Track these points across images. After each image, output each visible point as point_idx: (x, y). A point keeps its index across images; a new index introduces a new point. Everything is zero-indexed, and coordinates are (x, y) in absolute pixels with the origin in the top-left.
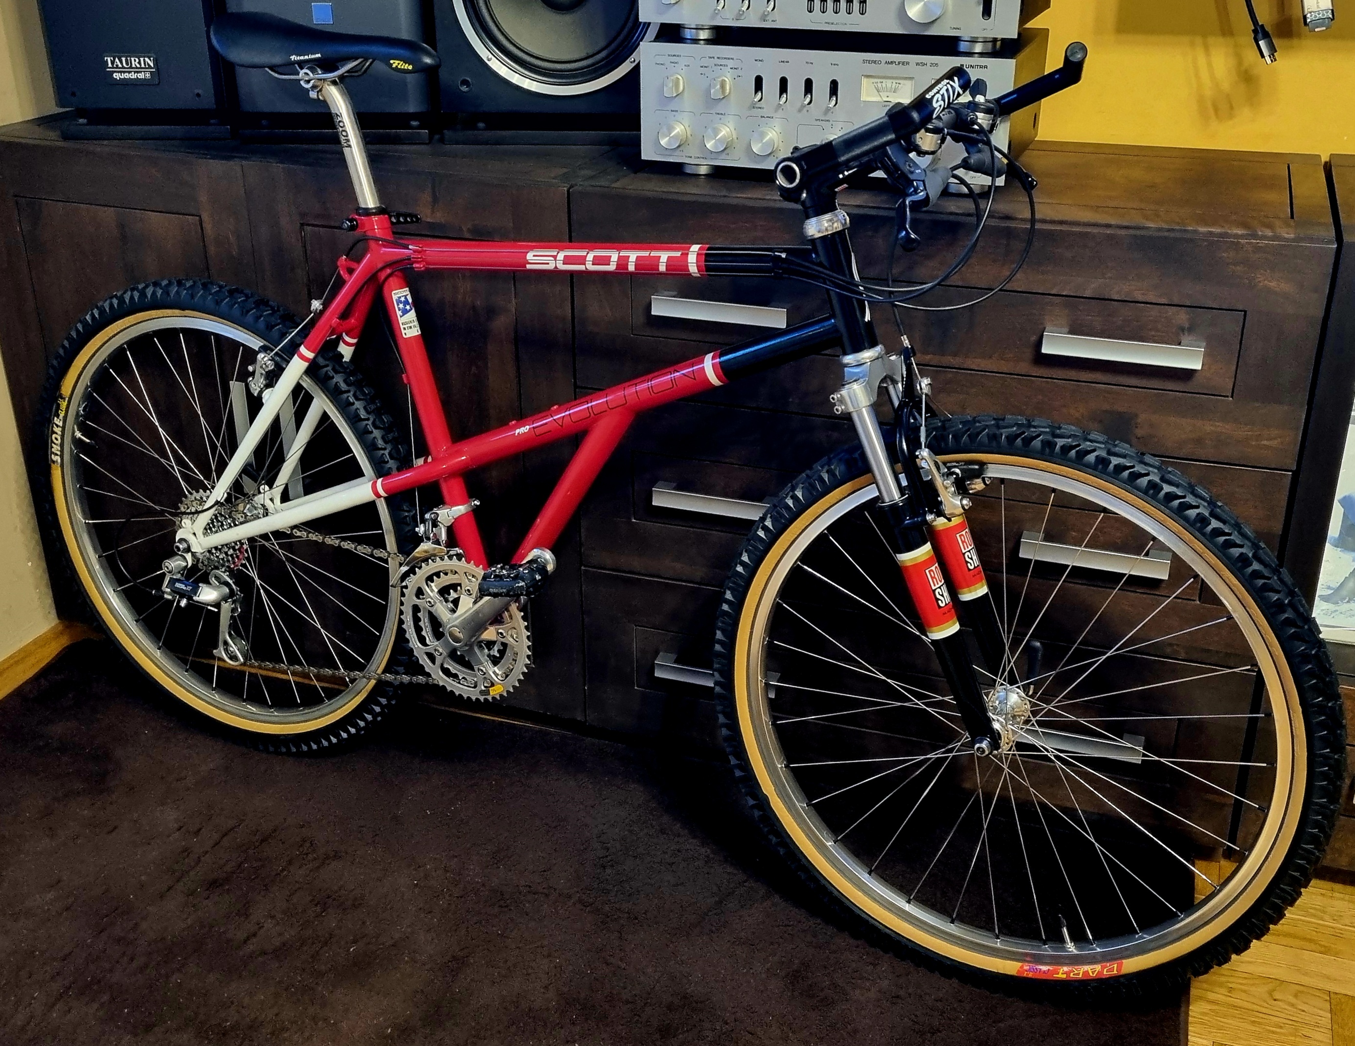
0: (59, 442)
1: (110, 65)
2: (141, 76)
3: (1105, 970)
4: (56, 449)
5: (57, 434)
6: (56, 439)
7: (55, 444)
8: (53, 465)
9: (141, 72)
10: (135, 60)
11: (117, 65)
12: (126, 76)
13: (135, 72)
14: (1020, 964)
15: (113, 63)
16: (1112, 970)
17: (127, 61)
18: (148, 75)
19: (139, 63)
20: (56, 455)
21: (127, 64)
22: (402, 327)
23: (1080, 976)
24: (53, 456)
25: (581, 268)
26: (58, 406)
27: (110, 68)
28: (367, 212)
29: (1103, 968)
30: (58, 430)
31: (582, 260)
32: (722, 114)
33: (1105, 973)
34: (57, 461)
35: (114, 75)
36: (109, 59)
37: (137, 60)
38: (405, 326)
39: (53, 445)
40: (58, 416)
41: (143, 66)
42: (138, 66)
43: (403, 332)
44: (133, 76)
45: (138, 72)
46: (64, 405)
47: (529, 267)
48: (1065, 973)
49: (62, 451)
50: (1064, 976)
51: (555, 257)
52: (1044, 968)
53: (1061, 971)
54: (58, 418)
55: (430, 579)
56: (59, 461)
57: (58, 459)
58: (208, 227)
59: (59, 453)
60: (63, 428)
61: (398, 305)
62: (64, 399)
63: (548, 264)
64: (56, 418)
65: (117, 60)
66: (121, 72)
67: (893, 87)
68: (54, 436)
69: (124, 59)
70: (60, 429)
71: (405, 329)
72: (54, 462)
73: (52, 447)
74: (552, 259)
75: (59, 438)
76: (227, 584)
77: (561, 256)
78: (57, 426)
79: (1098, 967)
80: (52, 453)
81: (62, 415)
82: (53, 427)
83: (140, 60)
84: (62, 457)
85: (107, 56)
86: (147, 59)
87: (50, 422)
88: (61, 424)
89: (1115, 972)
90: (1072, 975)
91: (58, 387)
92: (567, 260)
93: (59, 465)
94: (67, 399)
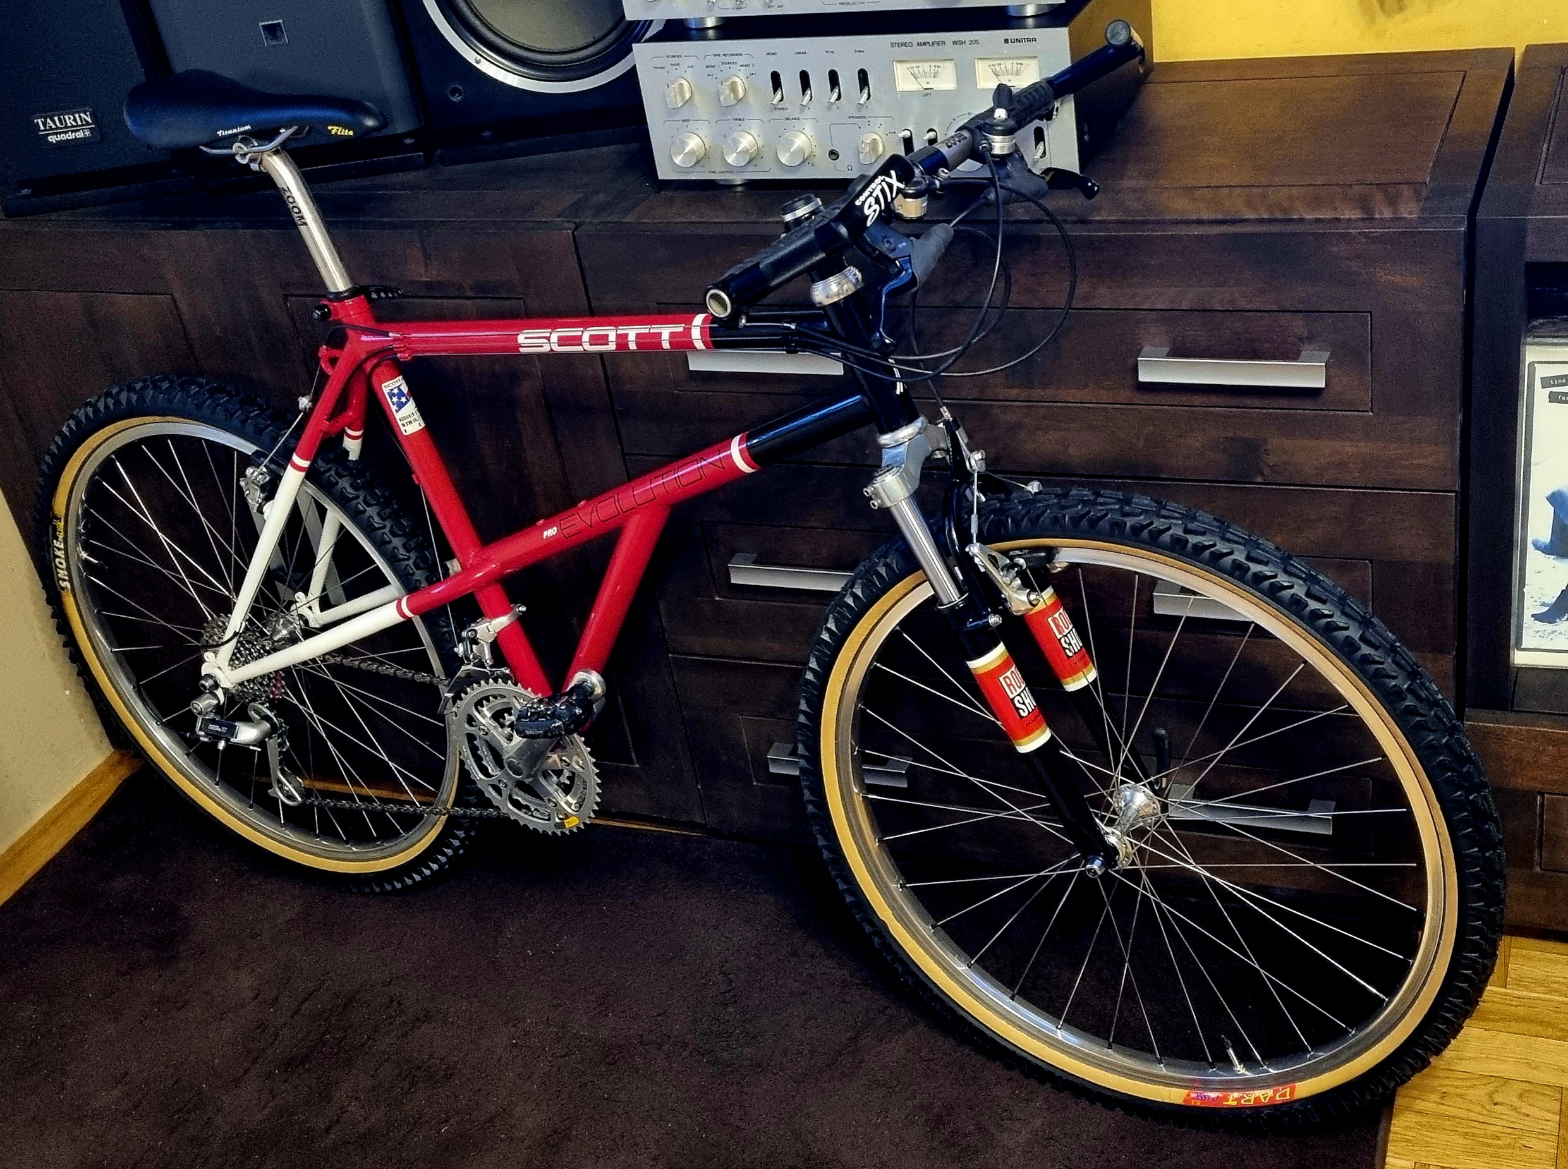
0: (64, 566)
1: (42, 128)
2: (80, 135)
3: (1277, 1095)
4: (62, 574)
5: (59, 557)
6: (61, 563)
7: (60, 568)
9: (79, 130)
10: (69, 118)
11: (50, 127)
12: (63, 137)
13: (72, 132)
14: (1188, 1091)
15: (44, 124)
16: (1284, 1095)
17: (60, 119)
18: (87, 133)
19: (75, 120)
20: (65, 580)
21: (61, 123)
22: (400, 423)
23: (1252, 1103)
24: (61, 582)
25: (579, 349)
26: (55, 528)
27: (43, 131)
28: (338, 297)
29: (1275, 1092)
30: (60, 553)
31: (577, 340)
32: (740, 120)
33: (1278, 1099)
34: (66, 588)
35: (49, 138)
36: (39, 121)
37: (72, 117)
38: (404, 422)
39: (58, 570)
40: (57, 538)
41: (80, 123)
42: (74, 124)
43: (403, 429)
44: (71, 136)
45: (75, 131)
46: (61, 525)
47: (522, 350)
48: (1236, 1099)
49: (70, 575)
50: (1235, 1103)
51: (548, 338)
52: (1213, 1095)
53: (1231, 1098)
54: (57, 540)
55: (479, 704)
56: (69, 586)
57: (67, 584)
58: (183, 306)
59: (67, 578)
60: (66, 550)
61: (391, 399)
62: (60, 519)
63: (542, 346)
64: (55, 541)
65: (48, 120)
66: (56, 134)
67: (932, 71)
68: (57, 560)
69: (56, 119)
70: (63, 552)
71: (404, 425)
72: (63, 589)
73: (58, 573)
74: (545, 341)
75: (63, 561)
76: (266, 718)
77: (554, 337)
78: (59, 549)
79: (1270, 1092)
80: (59, 579)
81: (61, 536)
82: (54, 551)
83: (75, 117)
84: (71, 581)
85: (37, 119)
86: (82, 115)
87: (50, 546)
88: (62, 546)
89: (1288, 1097)
90: (1242, 1102)
91: (49, 507)
92: (562, 341)
93: (70, 592)
94: (63, 519)
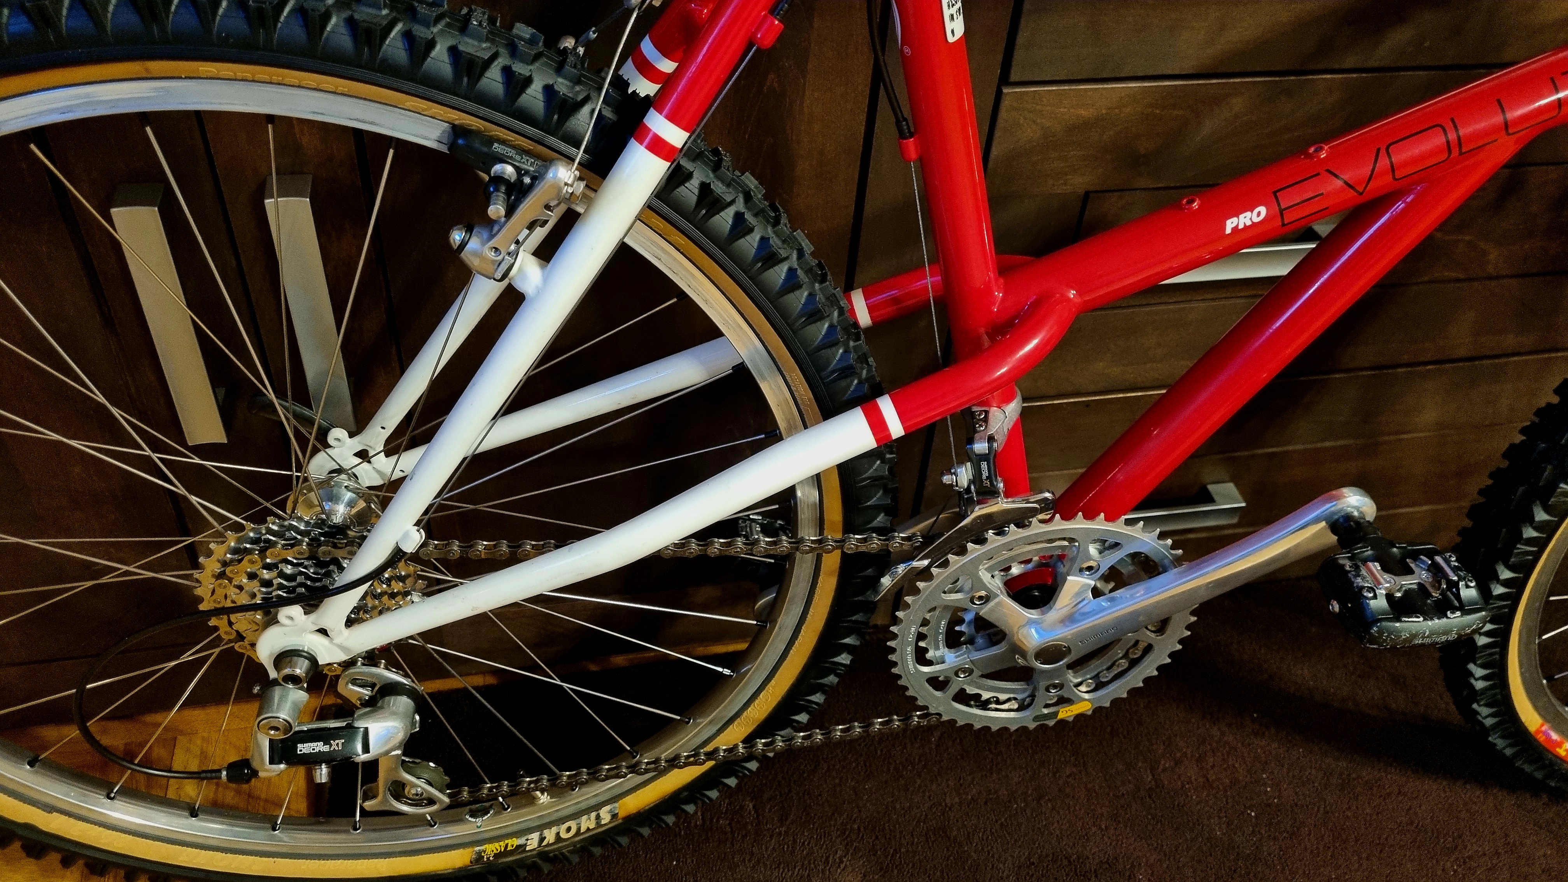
0: (573, 824)
4: (587, 823)
5: (558, 834)
6: (569, 829)
7: (579, 829)
8: (622, 814)
20: (598, 817)
24: (603, 822)
26: (496, 856)
30: (550, 835)
34: (610, 811)
39: (582, 830)
40: (521, 848)
46: (491, 849)
49: (587, 811)
54: (526, 845)
56: (607, 808)
59: (593, 815)
60: (541, 828)
64: (528, 848)
68: (564, 835)
70: (546, 833)
72: (614, 816)
73: (588, 829)
75: (564, 827)
78: (542, 839)
80: (598, 825)
81: (514, 842)
82: (548, 845)
84: (599, 806)
88: (535, 836)
93: (616, 805)
94: (477, 849)
